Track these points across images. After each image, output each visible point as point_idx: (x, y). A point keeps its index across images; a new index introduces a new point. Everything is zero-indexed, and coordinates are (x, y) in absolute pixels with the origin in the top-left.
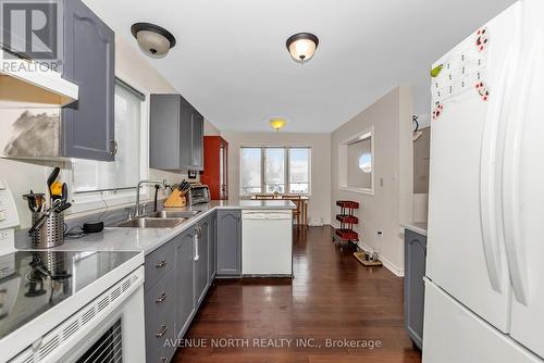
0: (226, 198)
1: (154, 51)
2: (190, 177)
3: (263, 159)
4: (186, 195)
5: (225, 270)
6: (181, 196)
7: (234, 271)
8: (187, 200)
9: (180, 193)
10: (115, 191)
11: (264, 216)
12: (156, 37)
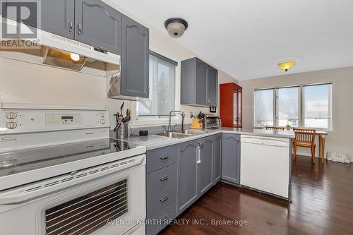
0: (238, 127)
1: (176, 34)
2: (211, 112)
3: (276, 98)
4: (203, 122)
5: (227, 177)
6: (199, 122)
7: (234, 180)
8: (204, 125)
9: (198, 120)
10: (160, 116)
11: (261, 141)
12: (177, 25)
